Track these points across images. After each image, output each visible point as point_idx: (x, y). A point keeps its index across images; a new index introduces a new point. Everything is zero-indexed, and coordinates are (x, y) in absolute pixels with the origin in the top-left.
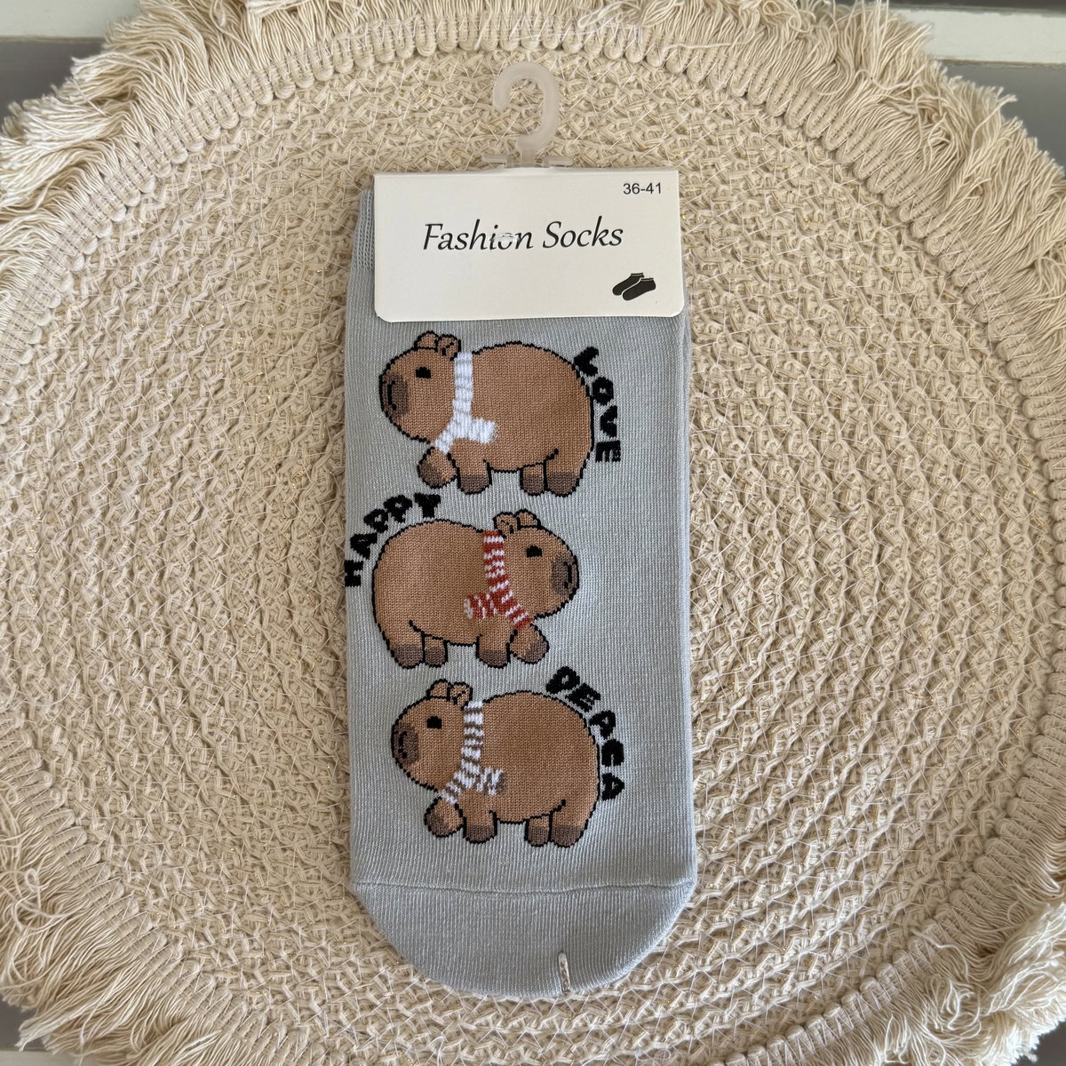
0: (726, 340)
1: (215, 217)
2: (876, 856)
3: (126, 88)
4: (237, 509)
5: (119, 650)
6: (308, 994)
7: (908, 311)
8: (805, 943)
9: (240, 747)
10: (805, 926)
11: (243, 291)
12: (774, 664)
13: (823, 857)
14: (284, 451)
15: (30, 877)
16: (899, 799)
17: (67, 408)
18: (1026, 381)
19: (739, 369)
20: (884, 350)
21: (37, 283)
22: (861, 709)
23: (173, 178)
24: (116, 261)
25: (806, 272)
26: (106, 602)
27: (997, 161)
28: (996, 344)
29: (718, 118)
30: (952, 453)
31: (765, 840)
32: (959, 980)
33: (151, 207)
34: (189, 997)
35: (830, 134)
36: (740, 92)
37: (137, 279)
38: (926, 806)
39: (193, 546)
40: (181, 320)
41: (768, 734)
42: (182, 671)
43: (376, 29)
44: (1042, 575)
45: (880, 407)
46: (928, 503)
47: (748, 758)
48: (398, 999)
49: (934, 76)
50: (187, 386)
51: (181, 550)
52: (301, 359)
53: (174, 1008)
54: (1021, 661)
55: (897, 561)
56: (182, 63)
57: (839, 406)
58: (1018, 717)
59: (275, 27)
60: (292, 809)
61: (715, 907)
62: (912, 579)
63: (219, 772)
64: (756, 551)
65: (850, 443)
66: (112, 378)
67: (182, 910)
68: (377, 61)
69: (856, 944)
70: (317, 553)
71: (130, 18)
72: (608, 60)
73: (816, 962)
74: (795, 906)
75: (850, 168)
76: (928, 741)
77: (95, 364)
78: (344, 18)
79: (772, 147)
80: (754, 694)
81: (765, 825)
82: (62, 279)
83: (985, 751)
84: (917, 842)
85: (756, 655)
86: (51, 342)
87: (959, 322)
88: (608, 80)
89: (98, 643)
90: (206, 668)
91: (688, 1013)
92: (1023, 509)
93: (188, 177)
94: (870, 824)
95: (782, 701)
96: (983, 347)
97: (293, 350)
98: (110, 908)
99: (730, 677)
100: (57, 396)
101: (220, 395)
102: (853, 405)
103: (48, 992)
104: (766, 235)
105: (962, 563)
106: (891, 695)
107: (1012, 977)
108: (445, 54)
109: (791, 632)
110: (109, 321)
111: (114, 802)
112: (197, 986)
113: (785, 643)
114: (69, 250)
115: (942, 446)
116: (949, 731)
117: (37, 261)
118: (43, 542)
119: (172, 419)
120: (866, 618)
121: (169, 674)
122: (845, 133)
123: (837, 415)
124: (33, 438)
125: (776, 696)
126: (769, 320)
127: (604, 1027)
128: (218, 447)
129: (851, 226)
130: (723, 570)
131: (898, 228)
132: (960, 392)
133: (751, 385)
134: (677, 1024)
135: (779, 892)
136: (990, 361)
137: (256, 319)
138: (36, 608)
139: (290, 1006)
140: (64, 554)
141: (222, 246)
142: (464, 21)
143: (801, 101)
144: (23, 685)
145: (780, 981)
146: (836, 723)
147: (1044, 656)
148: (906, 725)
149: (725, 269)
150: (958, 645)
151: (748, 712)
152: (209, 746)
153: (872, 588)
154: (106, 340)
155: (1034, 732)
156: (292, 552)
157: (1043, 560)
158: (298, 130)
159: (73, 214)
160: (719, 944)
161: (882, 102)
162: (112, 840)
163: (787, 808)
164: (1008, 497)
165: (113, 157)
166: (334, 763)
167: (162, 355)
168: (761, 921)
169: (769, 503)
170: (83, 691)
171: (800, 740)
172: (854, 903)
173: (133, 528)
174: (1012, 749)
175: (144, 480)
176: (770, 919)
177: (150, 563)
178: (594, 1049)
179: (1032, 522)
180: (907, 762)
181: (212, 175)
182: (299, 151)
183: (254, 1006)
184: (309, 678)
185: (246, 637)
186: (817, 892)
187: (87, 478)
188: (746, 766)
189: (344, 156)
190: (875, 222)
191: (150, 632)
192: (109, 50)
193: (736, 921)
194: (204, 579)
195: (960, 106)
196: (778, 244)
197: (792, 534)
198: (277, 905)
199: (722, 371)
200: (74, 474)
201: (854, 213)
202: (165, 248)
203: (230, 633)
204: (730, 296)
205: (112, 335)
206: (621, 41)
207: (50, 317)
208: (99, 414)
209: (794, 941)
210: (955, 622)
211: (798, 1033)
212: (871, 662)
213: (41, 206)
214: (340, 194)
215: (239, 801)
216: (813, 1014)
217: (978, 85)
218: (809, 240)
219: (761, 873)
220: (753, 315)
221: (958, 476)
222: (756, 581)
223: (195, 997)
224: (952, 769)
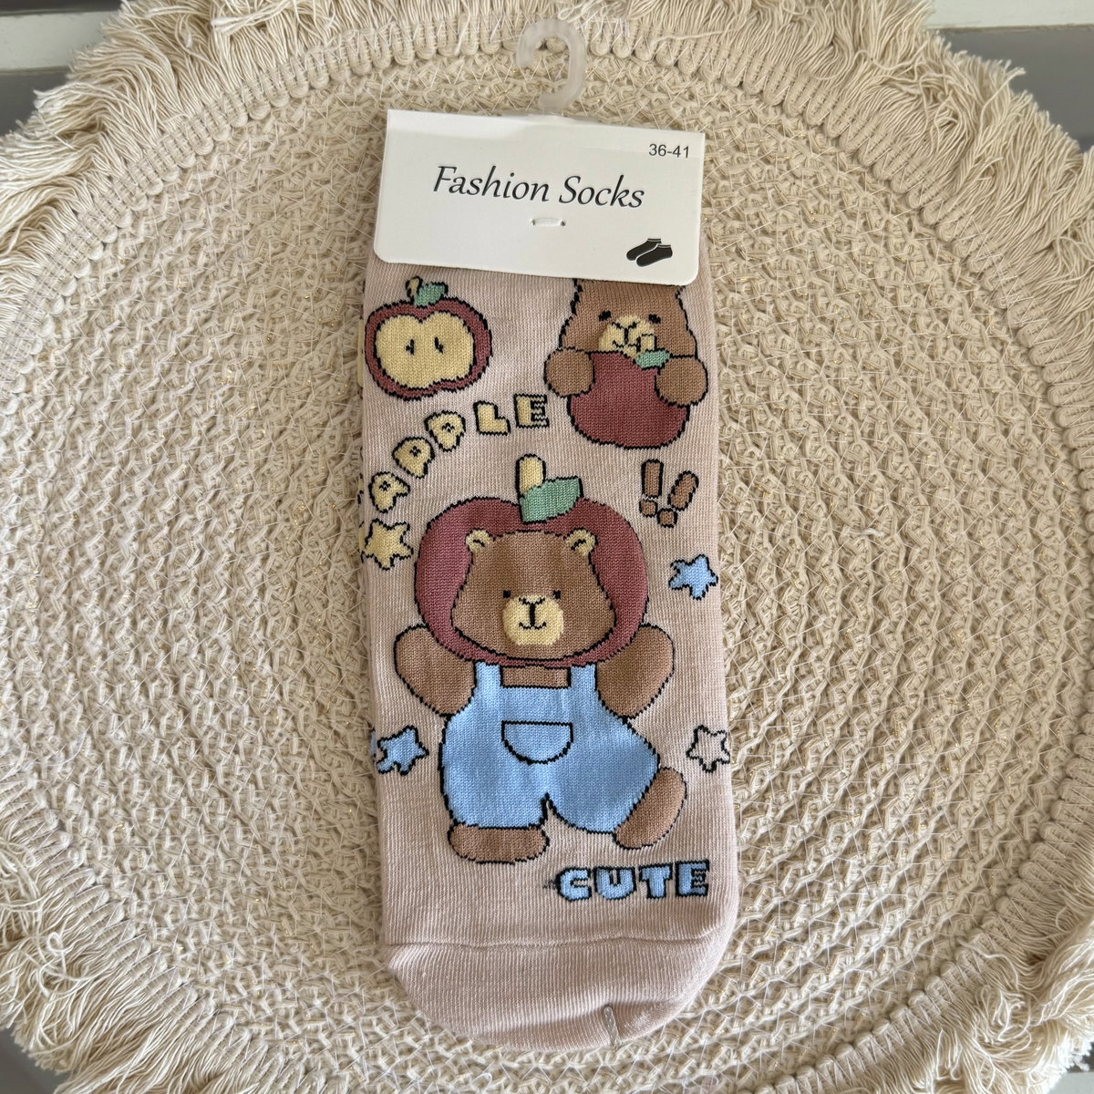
0: (735, 343)
1: (196, 248)
2: (918, 868)
3: (94, 119)
4: (239, 549)
5: (128, 703)
6: (345, 1042)
7: (923, 301)
8: (849, 960)
9: (258, 795)
10: (849, 943)
11: (230, 323)
12: (803, 677)
13: (864, 872)
14: (283, 486)
15: (53, 941)
16: (940, 808)
17: (57, 457)
18: (1050, 367)
19: (750, 373)
20: (900, 344)
21: (16, 329)
22: (896, 719)
23: (150, 210)
24: (97, 301)
25: (815, 267)
26: (111, 655)
27: (1008, 139)
28: (1016, 330)
29: (713, 111)
30: (977, 447)
31: (803, 858)
32: (1009, 989)
33: (130, 242)
34: (224, 1051)
35: (831, 120)
36: (735, 82)
37: (120, 318)
38: (967, 813)
39: (196, 591)
40: (168, 358)
41: (801, 750)
42: (194, 720)
43: (350, 40)
44: (1076, 568)
45: (900, 403)
46: (955, 501)
47: (782, 775)
48: (436, 1040)
49: (937, 52)
50: (178, 426)
51: (185, 597)
52: (295, 391)
53: (209, 1064)
54: (1059, 659)
55: (926, 562)
56: (149, 88)
57: (856, 405)
58: (1058, 716)
59: (244, 44)
60: (316, 855)
61: (755, 929)
62: (942, 581)
63: (238, 823)
64: (778, 561)
65: (870, 443)
66: (101, 422)
67: (211, 964)
68: (353, 74)
69: (902, 958)
70: (325, 591)
71: (94, 45)
72: (595, 56)
73: (862, 979)
74: (837, 924)
75: (855, 155)
76: (967, 747)
77: (83, 409)
78: (316, 31)
79: (772, 137)
80: (785, 709)
81: (802, 843)
82: (42, 323)
83: (1026, 753)
84: (960, 850)
85: (784, 669)
86: (36, 389)
87: (977, 309)
88: (597, 78)
89: (106, 698)
90: (218, 716)
91: (734, 1039)
92: (1053, 502)
93: (165, 207)
94: (910, 836)
95: (814, 714)
96: (1003, 334)
97: (285, 381)
98: (137, 967)
99: (758, 694)
100: (45, 445)
101: (213, 432)
102: (872, 403)
103: (79, 1055)
104: (770, 230)
105: (992, 561)
106: (926, 702)
107: (1062, 986)
108: (424, 61)
109: (819, 643)
110: (94, 364)
111: (134, 859)
112: (231, 1040)
113: (814, 654)
114: (47, 293)
115: (966, 440)
116: (988, 735)
117: (15, 307)
118: (43, 596)
119: (165, 461)
120: (896, 624)
121: (180, 724)
122: (847, 119)
123: (855, 415)
124: (25, 490)
125: (808, 710)
126: (778, 319)
127: (649, 1057)
128: (215, 487)
129: (859, 216)
130: (745, 582)
131: (908, 215)
132: (981, 383)
133: (764, 389)
134: (724, 1049)
135: (821, 910)
136: (1012, 348)
137: (245, 349)
138: (40, 665)
139: (327, 1055)
140: (65, 608)
141: (205, 278)
142: (442, 25)
143: (799, 87)
144: (34, 744)
145: (826, 1000)
146: (871, 734)
147: (1082, 652)
148: (942, 732)
149: (731, 267)
150: (992, 645)
151: (779, 728)
152: (226, 796)
153: (900, 592)
154: (92, 383)
155: (1075, 732)
156: (298, 591)
157: (1076, 553)
158: (277, 151)
159: (48, 255)
160: (762, 967)
161: (884, 84)
162: (135, 897)
163: (824, 825)
164: (1037, 490)
165: (85, 193)
166: (355, 806)
167: (150, 394)
168: (804, 941)
169: (789, 510)
170: (94, 747)
171: (834, 754)
172: (899, 917)
173: (133, 576)
174: (1053, 750)
175: (140, 526)
176: (813, 938)
177: (153, 612)
178: (640, 1080)
179: (1063, 514)
180: (946, 770)
181: (190, 203)
182: (278, 173)
183: (291, 1056)
184: (325, 721)
185: (256, 682)
186: (860, 909)
187: (83, 528)
188: (780, 784)
189: (325, 175)
190: (883, 210)
191: (157, 682)
192: (73, 80)
193: (778, 943)
194: (209, 625)
195: (967, 83)
196: (784, 238)
197: (815, 541)
198: (308, 954)
199: (733, 375)
200: (70, 524)
201: (861, 202)
202: (146, 283)
203: (240, 678)
204: (737, 296)
205: (97, 379)
206: (608, 36)
207: (32, 364)
208: (91, 460)
209: (839, 959)
210: (988, 623)
211: (847, 1052)
212: (904, 669)
213: (15, 248)
214: (325, 215)
215: (260, 851)
216: (862, 1031)
217: (984, 60)
218: (816, 233)
219: (801, 893)
220: (762, 315)
221: (984, 471)
222: (780, 591)
223: (230, 1051)
224: (992, 775)
